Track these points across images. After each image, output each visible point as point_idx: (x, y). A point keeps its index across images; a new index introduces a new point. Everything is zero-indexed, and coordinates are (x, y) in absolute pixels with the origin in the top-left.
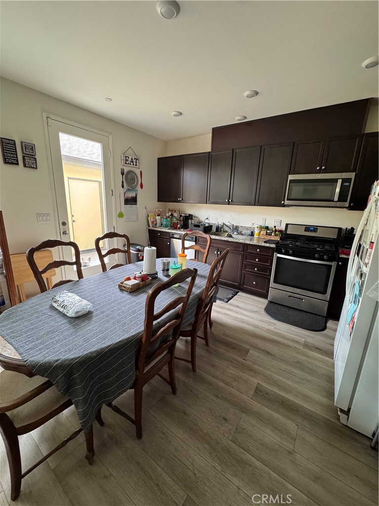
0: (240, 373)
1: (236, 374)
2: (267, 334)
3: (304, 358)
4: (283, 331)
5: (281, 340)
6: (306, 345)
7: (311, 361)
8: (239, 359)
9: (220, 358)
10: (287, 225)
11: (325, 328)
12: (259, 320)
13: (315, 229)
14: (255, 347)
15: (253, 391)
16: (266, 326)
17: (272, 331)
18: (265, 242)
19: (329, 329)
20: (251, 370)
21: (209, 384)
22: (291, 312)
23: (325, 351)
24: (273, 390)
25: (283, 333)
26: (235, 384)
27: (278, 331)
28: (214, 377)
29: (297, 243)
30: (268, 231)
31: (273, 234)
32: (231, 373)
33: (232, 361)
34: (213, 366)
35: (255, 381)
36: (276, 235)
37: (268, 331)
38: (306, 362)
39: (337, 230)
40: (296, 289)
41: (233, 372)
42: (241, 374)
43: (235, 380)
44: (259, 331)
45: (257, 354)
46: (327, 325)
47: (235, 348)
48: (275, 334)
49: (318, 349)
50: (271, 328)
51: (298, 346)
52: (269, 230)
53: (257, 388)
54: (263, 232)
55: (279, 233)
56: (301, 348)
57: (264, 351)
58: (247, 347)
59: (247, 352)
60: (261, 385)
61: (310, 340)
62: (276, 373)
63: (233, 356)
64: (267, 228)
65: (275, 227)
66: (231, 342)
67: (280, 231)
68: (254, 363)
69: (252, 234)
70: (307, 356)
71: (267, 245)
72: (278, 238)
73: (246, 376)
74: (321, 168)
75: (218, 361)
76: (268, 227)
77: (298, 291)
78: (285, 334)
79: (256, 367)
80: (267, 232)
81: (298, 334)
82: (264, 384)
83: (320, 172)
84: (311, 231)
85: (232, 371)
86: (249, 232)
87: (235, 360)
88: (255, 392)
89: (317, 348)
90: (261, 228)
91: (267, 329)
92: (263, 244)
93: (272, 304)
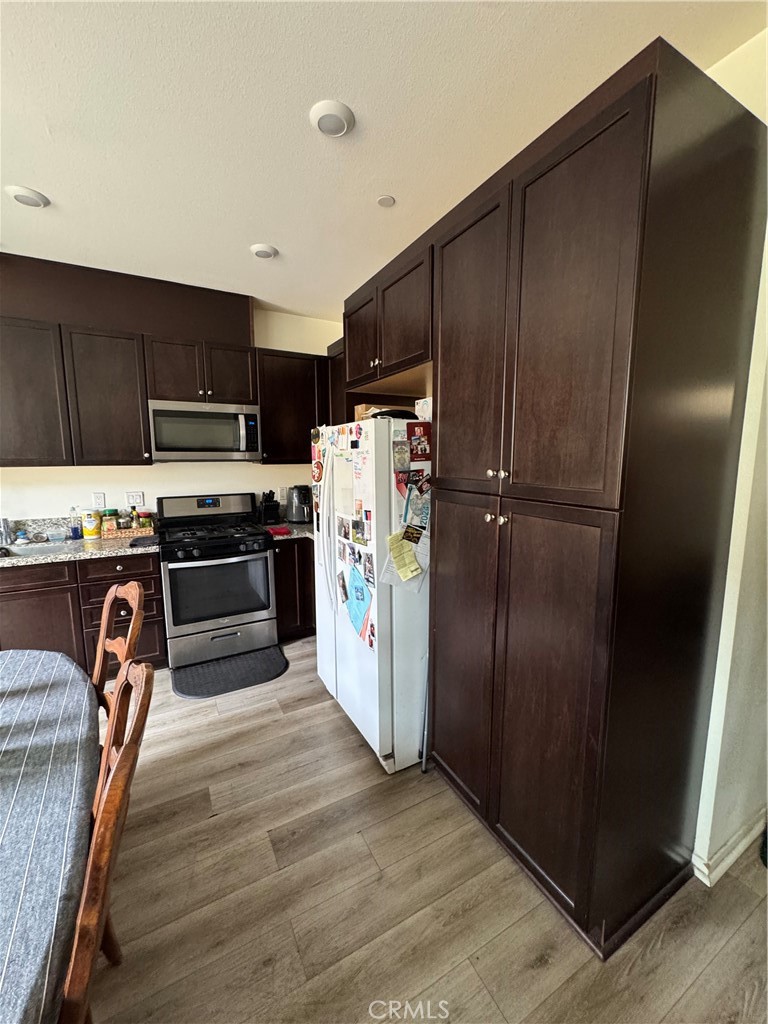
0: (226, 847)
1: (219, 858)
2: (216, 733)
3: (295, 728)
4: (237, 708)
5: (246, 725)
6: (286, 706)
7: (306, 724)
8: (203, 824)
9: (160, 865)
10: (160, 501)
11: (287, 665)
12: (180, 718)
13: (215, 500)
14: (213, 775)
15: (272, 852)
16: (201, 720)
17: (220, 722)
18: (132, 546)
19: (294, 660)
20: (238, 822)
21: (181, 941)
22: (225, 667)
23: (311, 697)
24: (297, 817)
25: (239, 711)
26: (232, 878)
27: (229, 714)
28: (178, 916)
29: (199, 534)
30: (121, 521)
31: (134, 525)
32: (208, 868)
33: (190, 845)
34: (156, 897)
35: (259, 835)
36: (143, 525)
37: (212, 726)
38: (303, 733)
39: (249, 497)
40: (221, 620)
41: (210, 862)
42: (229, 848)
43: (227, 870)
44: (197, 738)
45: (226, 784)
46: (286, 655)
47: (175, 814)
48: (228, 722)
49: (301, 701)
50: (214, 716)
51: (277, 717)
52: (121, 517)
53: (274, 843)
54: (109, 524)
55: (147, 520)
56: (280, 715)
57: (233, 767)
58: (197, 788)
59: (205, 796)
60: (275, 830)
61: (284, 695)
62: (280, 788)
63: (185, 831)
64: (115, 514)
65: (134, 508)
66: (157, 807)
67: (149, 516)
68: (236, 804)
69: (77, 534)
70: (297, 722)
71: (140, 551)
72: (149, 531)
73: (239, 843)
74: (205, 393)
75: (161, 874)
76: (116, 510)
77: (226, 621)
78: (244, 709)
79: (244, 808)
80: (118, 524)
81: (259, 698)
82: (278, 824)
83: (203, 399)
84: (209, 505)
85: (207, 860)
86: (65, 531)
87: (196, 834)
88: (276, 851)
89: (299, 700)
90: (101, 517)
91: (209, 725)
92: (130, 552)
93: (182, 670)
